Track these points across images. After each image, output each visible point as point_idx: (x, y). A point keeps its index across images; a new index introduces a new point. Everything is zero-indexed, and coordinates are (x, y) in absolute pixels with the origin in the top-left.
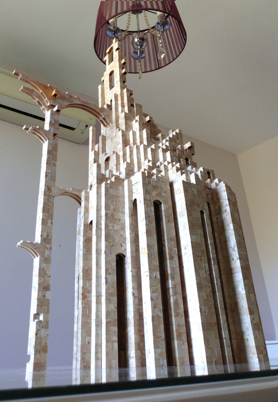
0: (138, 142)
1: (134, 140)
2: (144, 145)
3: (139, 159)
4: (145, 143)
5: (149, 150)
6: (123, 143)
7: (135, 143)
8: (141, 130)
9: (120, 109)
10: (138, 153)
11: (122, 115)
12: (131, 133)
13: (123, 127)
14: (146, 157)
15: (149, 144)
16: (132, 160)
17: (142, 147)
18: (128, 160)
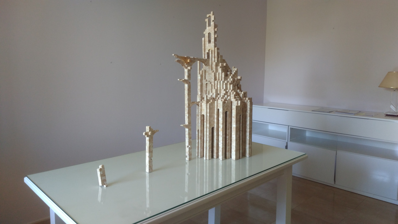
0: (220, 78)
1: (219, 77)
2: (223, 81)
3: (220, 87)
4: (223, 80)
5: (224, 84)
6: (214, 79)
7: (219, 79)
8: (222, 73)
9: (213, 59)
10: (220, 85)
11: (214, 64)
12: (218, 73)
13: (214, 70)
14: (223, 88)
15: (225, 80)
16: (217, 88)
17: (222, 82)
18: (216, 88)
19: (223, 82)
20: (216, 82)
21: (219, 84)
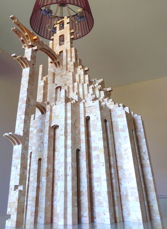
3: (83, 92)
4: (87, 83)
5: (90, 88)
6: (73, 80)
8: (84, 75)
9: (69, 59)
10: (83, 88)
11: (71, 63)
12: (77, 75)
13: (72, 70)
15: (90, 84)
16: (78, 92)
17: (85, 85)
19: (88, 86)
20: (76, 84)
21: (81, 87)
